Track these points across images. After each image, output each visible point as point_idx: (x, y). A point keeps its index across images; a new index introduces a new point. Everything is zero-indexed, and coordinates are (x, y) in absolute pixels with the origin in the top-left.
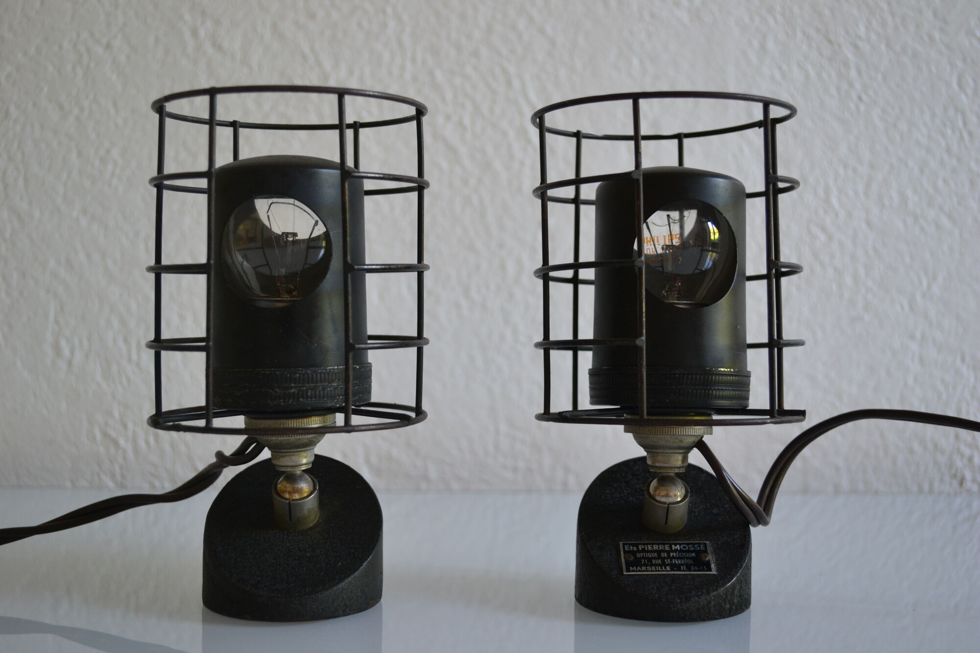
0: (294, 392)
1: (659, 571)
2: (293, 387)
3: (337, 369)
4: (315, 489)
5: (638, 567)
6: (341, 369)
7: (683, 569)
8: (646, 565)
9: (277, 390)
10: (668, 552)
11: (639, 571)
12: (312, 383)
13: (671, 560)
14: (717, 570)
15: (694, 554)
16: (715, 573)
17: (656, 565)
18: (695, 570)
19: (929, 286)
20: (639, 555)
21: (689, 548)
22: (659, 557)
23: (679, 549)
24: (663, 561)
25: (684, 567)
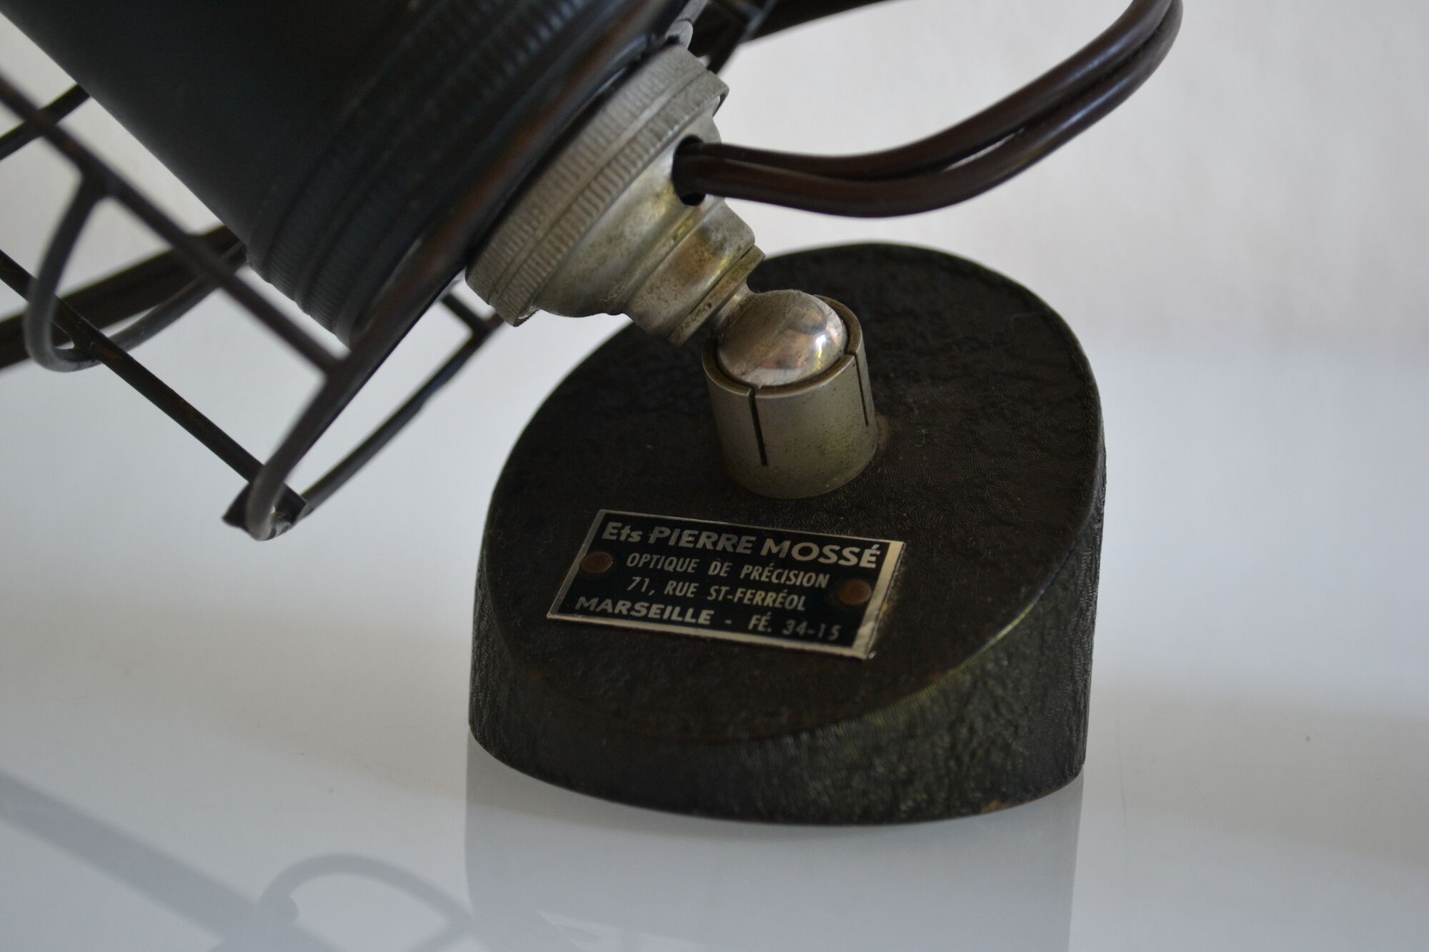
1: (669, 622)
5: (609, 602)
7: (756, 626)
8: (635, 597)
10: (737, 561)
11: (604, 614)
13: (733, 592)
14: (879, 644)
15: (823, 580)
16: (862, 650)
17: (673, 600)
18: (794, 636)
20: (637, 560)
21: (821, 554)
22: (701, 577)
23: (783, 555)
24: (703, 591)
25: (761, 622)
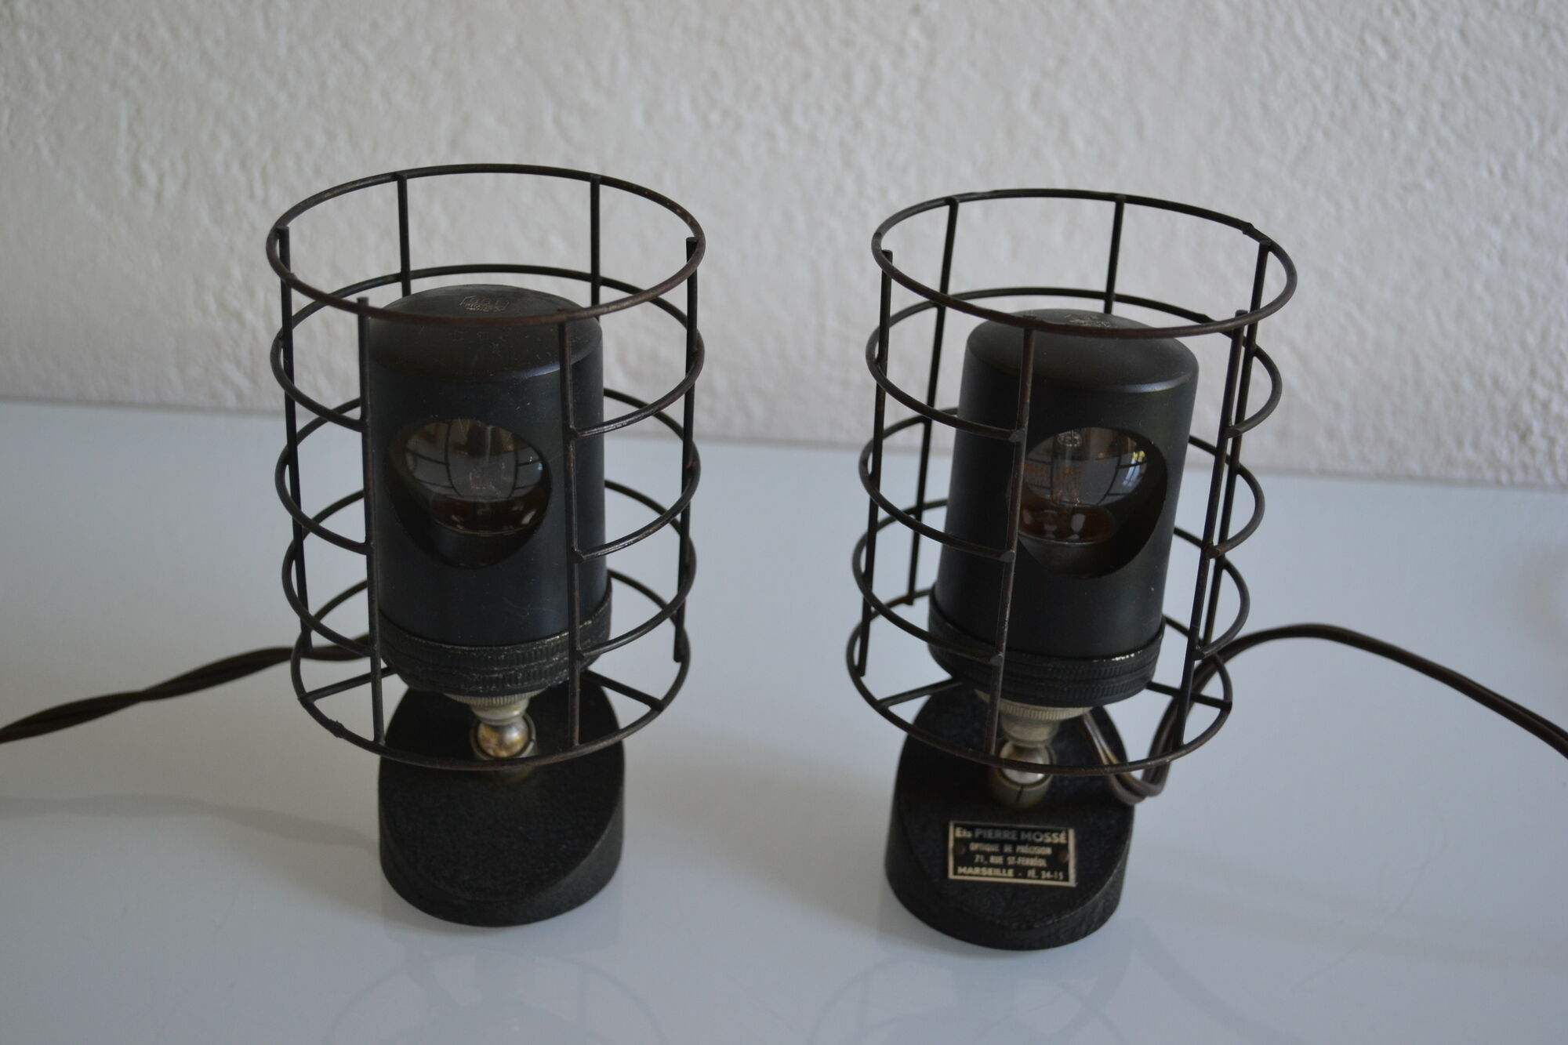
0: (497, 678)
1: (997, 876)
2: (497, 671)
3: (560, 639)
4: (530, 739)
5: (970, 868)
6: (565, 636)
7: (1031, 876)
8: (980, 865)
9: (474, 674)
10: (1014, 844)
11: (970, 875)
12: (523, 663)
13: (1017, 859)
14: (1078, 878)
15: (1049, 850)
16: (1072, 883)
17: (996, 866)
18: (1046, 879)
19: (1542, 143)
20: (974, 847)
21: (1045, 838)
22: (1002, 852)
23: (1031, 839)
24: (1005, 861)
25: (1032, 873)
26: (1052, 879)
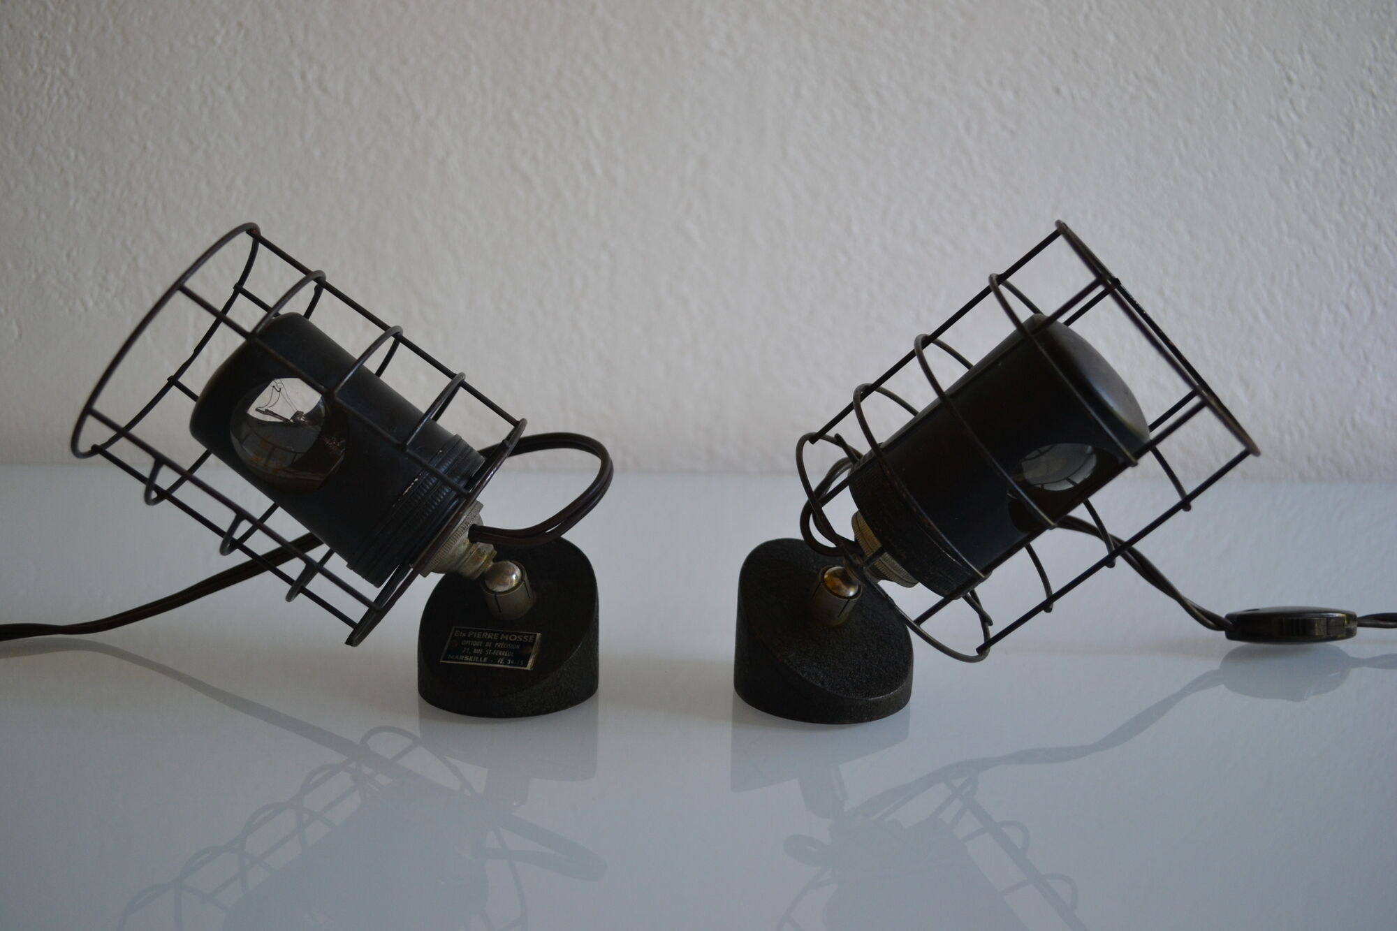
1: (475, 661)
5: (458, 656)
8: (465, 654)
10: (494, 641)
11: (456, 660)
13: (493, 651)
14: (534, 666)
15: (518, 647)
16: (528, 668)
17: (476, 655)
18: (510, 665)
20: (464, 643)
21: (518, 638)
22: (483, 647)
23: (507, 639)
24: (484, 652)
25: (501, 661)
26: (514, 665)
